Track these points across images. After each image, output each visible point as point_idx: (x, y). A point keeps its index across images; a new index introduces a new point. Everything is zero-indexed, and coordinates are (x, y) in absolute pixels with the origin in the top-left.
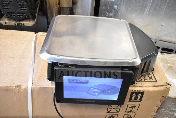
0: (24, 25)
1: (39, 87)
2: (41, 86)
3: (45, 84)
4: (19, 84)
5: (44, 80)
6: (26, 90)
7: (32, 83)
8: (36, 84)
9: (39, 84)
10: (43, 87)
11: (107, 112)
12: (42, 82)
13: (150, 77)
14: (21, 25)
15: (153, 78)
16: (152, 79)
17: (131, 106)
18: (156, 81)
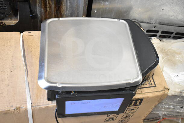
0: (5, 25)
1: (39, 107)
2: (41, 105)
3: (45, 103)
4: (18, 106)
5: (42, 97)
6: (26, 111)
7: (31, 103)
8: (36, 103)
9: (38, 104)
10: (43, 106)
11: (107, 116)
12: (41, 100)
13: (149, 81)
14: (1, 25)
15: (152, 82)
16: (151, 84)
17: (130, 109)
18: (155, 86)
